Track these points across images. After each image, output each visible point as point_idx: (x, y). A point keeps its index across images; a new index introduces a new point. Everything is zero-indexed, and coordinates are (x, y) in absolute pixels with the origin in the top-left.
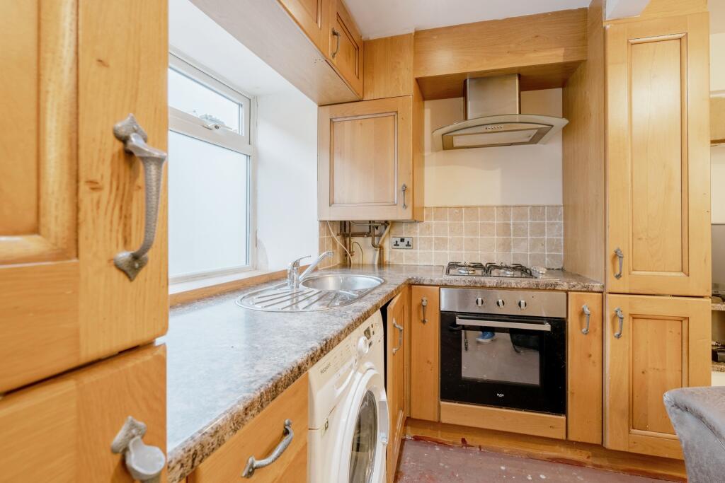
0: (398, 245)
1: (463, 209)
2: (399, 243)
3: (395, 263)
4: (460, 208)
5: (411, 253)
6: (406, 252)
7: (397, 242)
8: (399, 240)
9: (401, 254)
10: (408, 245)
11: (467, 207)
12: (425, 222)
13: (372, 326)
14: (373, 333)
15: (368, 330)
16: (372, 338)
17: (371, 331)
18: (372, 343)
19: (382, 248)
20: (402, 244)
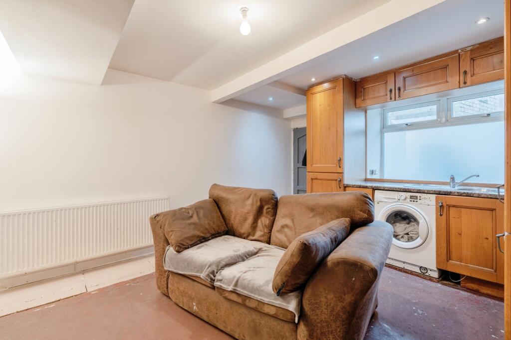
13: (420, 197)
14: (420, 199)
15: (417, 197)
16: (418, 200)
17: (419, 198)
18: (417, 201)
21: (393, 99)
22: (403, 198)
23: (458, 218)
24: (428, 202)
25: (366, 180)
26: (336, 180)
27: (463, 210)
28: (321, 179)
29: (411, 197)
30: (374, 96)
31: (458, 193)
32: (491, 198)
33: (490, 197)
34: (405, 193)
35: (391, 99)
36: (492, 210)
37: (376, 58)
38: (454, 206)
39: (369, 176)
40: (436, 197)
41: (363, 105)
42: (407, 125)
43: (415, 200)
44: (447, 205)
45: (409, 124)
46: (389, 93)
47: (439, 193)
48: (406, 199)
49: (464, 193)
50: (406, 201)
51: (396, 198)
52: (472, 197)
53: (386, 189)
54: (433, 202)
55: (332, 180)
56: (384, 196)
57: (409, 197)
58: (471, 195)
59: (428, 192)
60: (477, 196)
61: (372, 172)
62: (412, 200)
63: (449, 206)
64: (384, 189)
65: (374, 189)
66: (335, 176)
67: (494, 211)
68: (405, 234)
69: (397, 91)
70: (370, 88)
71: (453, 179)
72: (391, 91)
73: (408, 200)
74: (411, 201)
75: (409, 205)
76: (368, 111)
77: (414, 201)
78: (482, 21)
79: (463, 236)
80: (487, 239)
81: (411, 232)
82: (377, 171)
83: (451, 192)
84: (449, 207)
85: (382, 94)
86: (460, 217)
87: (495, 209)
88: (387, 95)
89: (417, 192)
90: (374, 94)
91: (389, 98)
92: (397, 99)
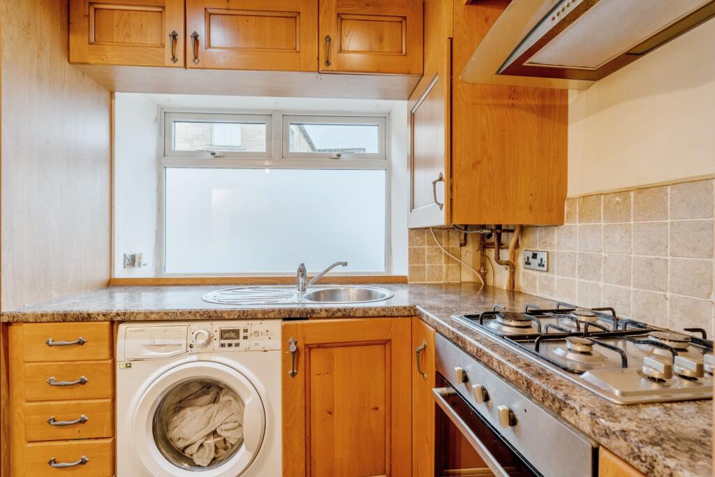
0: (530, 264)
1: (632, 194)
2: (531, 260)
3: (528, 292)
4: (624, 192)
5: (546, 277)
6: (539, 276)
7: (528, 258)
8: (530, 255)
9: (534, 278)
10: (541, 265)
11: (641, 189)
12: (565, 224)
13: (246, 331)
14: (245, 338)
15: (236, 332)
16: (241, 341)
17: (242, 334)
18: (237, 345)
19: (512, 266)
20: (534, 263)
21: (180, 62)
22: (201, 341)
23: (328, 373)
24: (264, 342)
25: (111, 284)
27: (337, 352)
29: (224, 334)
30: (127, 40)
31: (326, 311)
32: (384, 316)
33: (382, 314)
34: (207, 324)
35: (174, 59)
36: (386, 343)
38: (319, 346)
39: (120, 272)
40: (284, 328)
41: (91, 59)
42: (213, 154)
43: (233, 342)
44: (306, 345)
45: (218, 154)
46: (168, 41)
47: (289, 316)
48: (209, 342)
49: (339, 310)
50: (210, 347)
51: (183, 342)
52: (352, 317)
53: (153, 317)
54: (277, 342)
56: (147, 342)
57: (217, 335)
58: (352, 314)
59: (265, 315)
60: (361, 314)
61: (132, 261)
62: (227, 342)
63: (309, 347)
64: (147, 318)
65: (114, 322)
67: (388, 345)
68: (208, 436)
69: (190, 41)
70: (116, 15)
71: (302, 270)
72: (174, 37)
73: (216, 343)
74: (223, 345)
75: (218, 359)
76: (117, 94)
77: (230, 345)
79: (335, 414)
80: (377, 409)
81: (223, 427)
82: (144, 256)
83: (313, 311)
84: (310, 349)
85: (151, 39)
86: (330, 370)
87: (390, 340)
88: (163, 46)
89: (239, 319)
90: (128, 35)
91: (168, 56)
92: (189, 63)
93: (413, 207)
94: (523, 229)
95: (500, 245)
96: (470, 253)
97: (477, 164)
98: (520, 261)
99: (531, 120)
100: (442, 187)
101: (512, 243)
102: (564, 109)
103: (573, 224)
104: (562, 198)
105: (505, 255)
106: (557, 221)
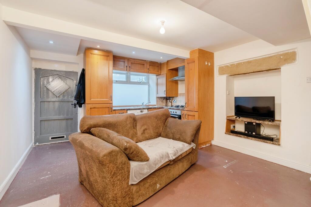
16: (143, 112)
19: (171, 102)
20: (175, 102)
21: (127, 70)
26: (109, 107)
28: (98, 108)
31: (153, 108)
34: (139, 110)
37: (134, 53)
46: (125, 67)
55: (106, 108)
59: (146, 109)
66: (108, 105)
70: (117, 62)
72: (127, 66)
73: (140, 112)
78: (161, 58)
89: (143, 109)
90: (119, 65)
91: (126, 69)
92: (129, 71)
93: (157, 93)
94: (173, 97)
95: (170, 100)
96: (165, 101)
97: (169, 89)
98: (173, 102)
99: (175, 84)
100: (165, 92)
101: (171, 99)
102: (178, 83)
103: (179, 97)
104: (178, 94)
105: (171, 101)
106: (177, 96)
